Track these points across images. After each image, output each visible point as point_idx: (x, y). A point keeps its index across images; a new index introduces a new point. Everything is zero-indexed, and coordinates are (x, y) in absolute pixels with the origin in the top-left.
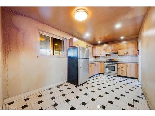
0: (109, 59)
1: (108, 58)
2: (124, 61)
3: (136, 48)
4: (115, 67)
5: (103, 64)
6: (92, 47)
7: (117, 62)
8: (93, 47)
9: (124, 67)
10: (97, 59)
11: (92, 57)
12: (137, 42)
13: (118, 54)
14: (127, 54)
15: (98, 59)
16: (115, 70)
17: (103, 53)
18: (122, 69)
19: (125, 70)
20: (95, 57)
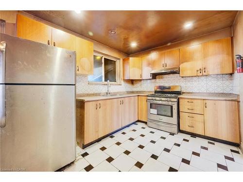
0: (160, 87)
1: (158, 85)
2: (195, 90)
3: (228, 54)
4: (172, 107)
5: (144, 99)
6: (121, 60)
7: (179, 93)
8: (124, 60)
9: (198, 107)
10: (135, 85)
11: (123, 83)
12: (232, 38)
13: (181, 74)
14: (202, 73)
15: (137, 87)
16: (172, 116)
17: (147, 73)
18: (192, 113)
19: (199, 118)
20: (132, 82)
